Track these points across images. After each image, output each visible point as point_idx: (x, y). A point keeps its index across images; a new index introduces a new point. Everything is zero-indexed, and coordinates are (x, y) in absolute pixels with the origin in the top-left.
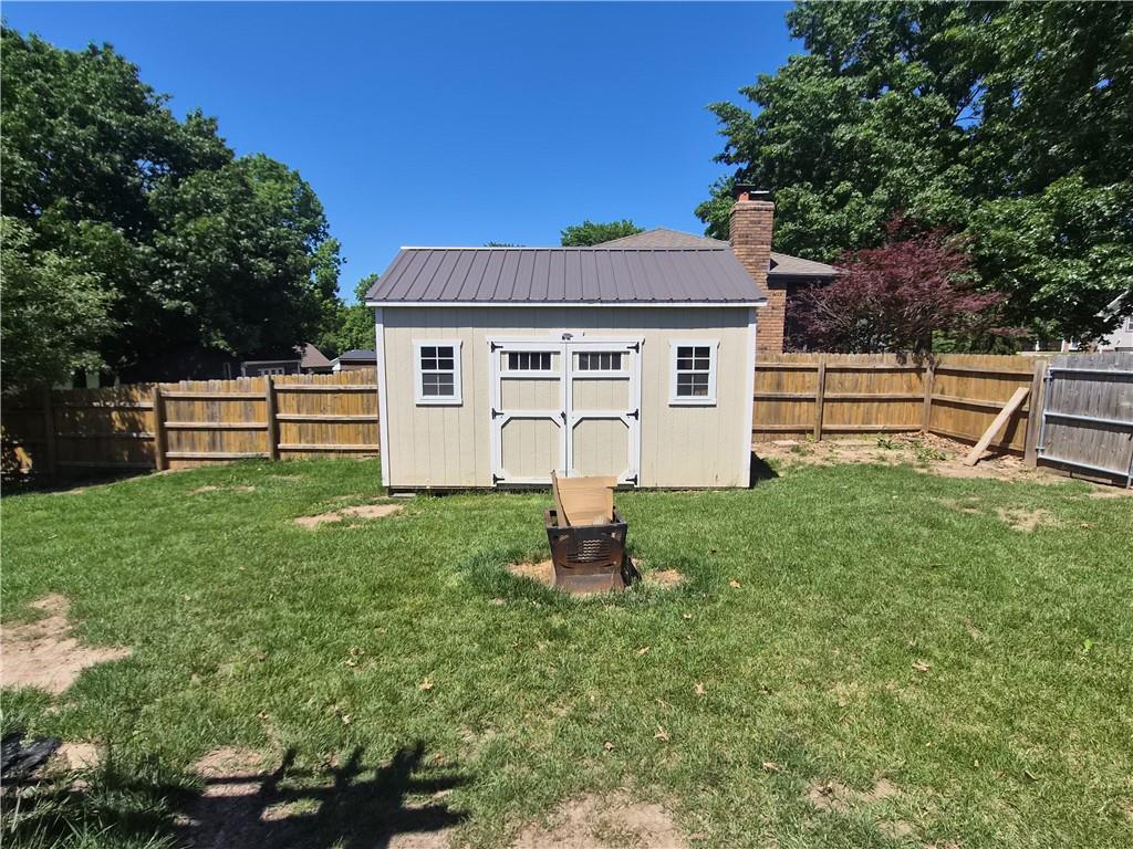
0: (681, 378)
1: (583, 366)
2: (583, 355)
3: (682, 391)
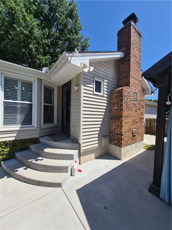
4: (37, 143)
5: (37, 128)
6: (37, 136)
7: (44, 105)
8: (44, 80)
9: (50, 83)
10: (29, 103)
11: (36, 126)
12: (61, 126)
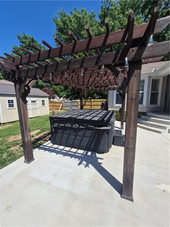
0: (42, 103)
1: (32, 102)
2: (32, 101)
3: (43, 105)
4: (145, 115)
5: (146, 106)
6: (145, 111)
7: (151, 93)
8: (152, 76)
9: (157, 76)
10: (142, 92)
11: (145, 105)
12: (163, 107)
